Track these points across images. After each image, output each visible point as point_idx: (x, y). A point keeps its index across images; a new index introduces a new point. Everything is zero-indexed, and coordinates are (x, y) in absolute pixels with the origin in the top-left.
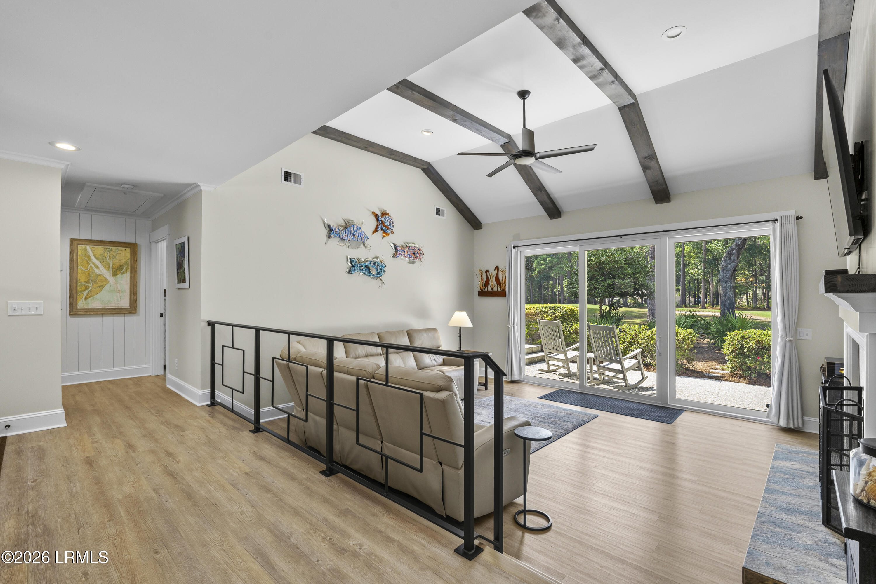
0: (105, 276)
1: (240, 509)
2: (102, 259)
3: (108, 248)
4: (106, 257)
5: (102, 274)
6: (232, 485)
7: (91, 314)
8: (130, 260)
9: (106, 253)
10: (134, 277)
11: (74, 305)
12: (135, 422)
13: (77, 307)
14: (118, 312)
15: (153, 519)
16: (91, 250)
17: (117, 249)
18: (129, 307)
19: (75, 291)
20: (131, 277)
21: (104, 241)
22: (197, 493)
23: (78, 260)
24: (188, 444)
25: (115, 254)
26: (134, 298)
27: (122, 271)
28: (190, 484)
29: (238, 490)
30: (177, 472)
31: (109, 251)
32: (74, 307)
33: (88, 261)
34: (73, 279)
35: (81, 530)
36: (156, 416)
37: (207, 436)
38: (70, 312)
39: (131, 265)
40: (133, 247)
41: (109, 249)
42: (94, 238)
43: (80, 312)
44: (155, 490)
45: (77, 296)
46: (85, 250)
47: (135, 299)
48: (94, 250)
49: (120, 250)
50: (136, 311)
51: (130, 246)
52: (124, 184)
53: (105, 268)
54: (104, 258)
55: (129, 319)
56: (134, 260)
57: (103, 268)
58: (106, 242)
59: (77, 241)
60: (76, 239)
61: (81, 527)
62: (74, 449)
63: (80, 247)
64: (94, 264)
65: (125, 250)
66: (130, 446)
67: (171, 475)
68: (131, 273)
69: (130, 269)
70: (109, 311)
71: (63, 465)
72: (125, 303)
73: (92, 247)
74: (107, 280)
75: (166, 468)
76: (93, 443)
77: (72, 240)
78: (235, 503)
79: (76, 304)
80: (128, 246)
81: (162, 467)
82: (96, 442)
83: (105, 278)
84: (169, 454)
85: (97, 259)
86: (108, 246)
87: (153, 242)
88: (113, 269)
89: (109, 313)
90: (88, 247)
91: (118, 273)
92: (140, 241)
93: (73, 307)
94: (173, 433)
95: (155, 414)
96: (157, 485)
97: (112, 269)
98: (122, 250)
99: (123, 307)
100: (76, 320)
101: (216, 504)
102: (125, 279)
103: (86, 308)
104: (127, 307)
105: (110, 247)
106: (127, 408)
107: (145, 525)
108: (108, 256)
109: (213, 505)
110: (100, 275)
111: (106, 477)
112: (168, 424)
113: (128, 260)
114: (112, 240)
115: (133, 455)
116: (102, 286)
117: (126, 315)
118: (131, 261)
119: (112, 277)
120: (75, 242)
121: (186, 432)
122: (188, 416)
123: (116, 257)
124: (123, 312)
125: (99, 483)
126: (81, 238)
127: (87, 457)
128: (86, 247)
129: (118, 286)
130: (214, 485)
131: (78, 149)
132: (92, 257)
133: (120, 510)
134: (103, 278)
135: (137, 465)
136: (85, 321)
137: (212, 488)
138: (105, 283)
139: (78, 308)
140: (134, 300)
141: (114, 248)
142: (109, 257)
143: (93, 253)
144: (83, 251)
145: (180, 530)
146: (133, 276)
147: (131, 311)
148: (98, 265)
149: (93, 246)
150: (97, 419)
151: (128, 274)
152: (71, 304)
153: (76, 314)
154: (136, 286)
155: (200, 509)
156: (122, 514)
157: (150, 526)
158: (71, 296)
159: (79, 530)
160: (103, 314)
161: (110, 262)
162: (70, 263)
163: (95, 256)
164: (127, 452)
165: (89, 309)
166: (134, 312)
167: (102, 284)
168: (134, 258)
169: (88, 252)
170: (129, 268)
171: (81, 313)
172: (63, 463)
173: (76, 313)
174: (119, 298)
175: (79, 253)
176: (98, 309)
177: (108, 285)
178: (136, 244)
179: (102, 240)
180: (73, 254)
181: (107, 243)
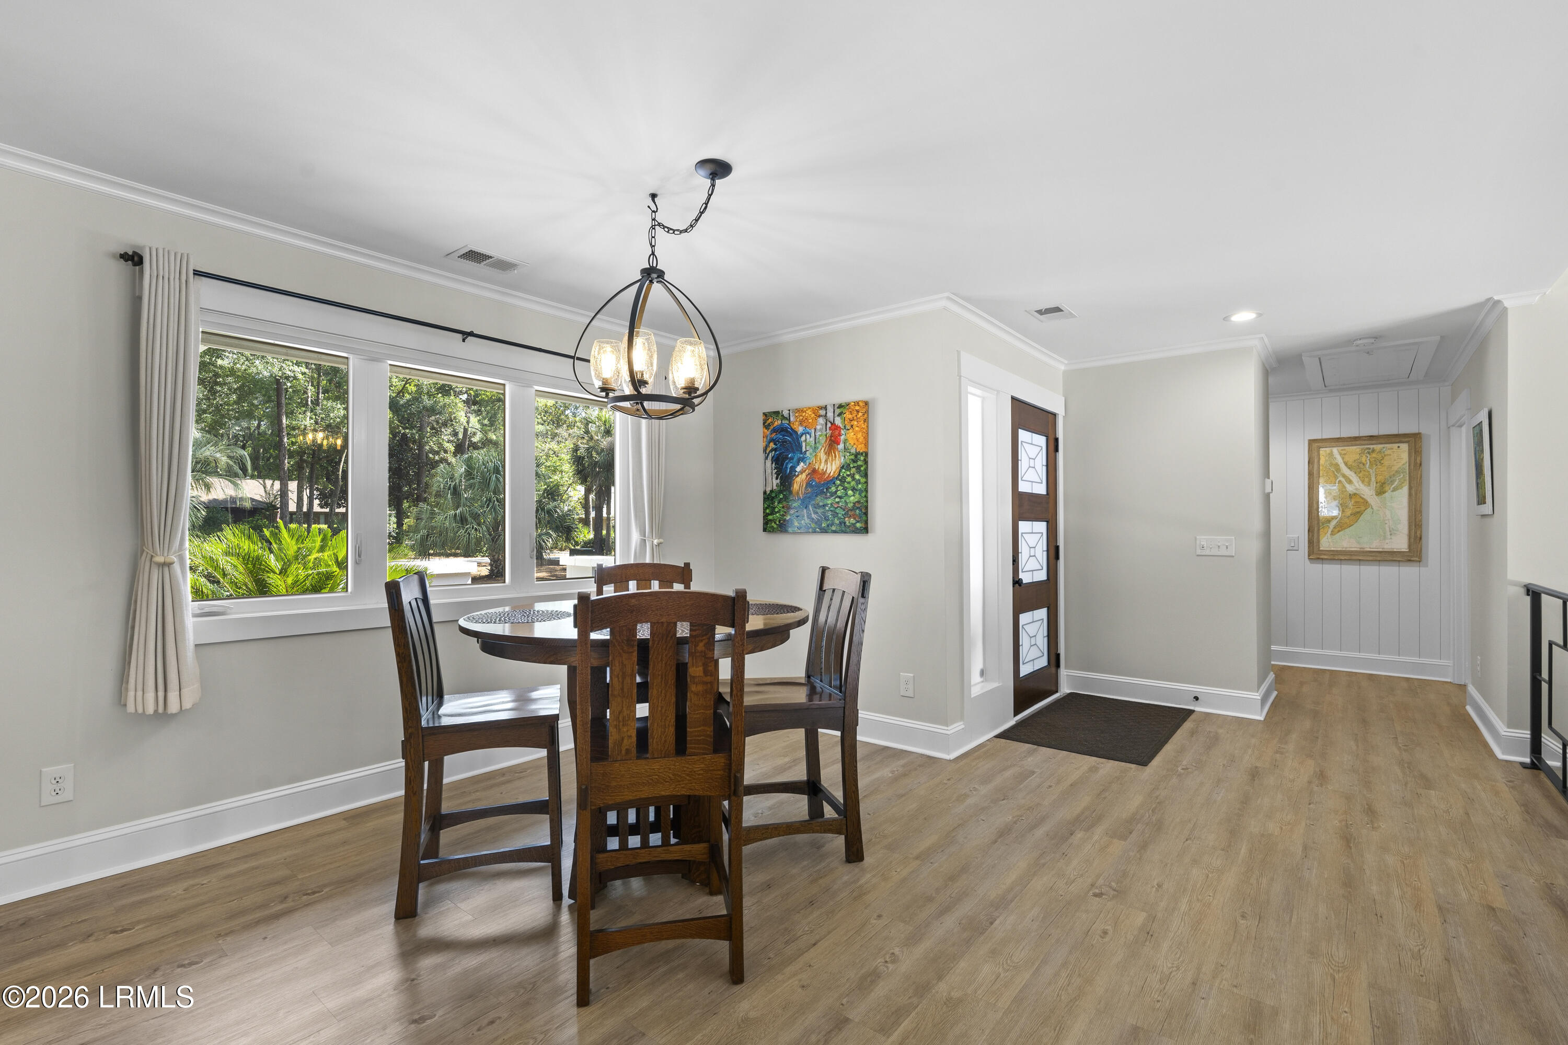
0: (1362, 496)
1: (1417, 948)
2: (1357, 467)
3: (1367, 448)
4: (1364, 464)
5: (1357, 492)
6: (1440, 908)
7: (1341, 560)
8: (1407, 465)
9: (1364, 456)
10: (1416, 494)
11: (1315, 545)
12: (1358, 746)
13: (1319, 548)
14: (1386, 558)
15: (1272, 879)
16: (1341, 454)
17: (1384, 448)
18: (1407, 550)
19: (1316, 522)
20: (1410, 495)
21: (1361, 437)
22: (1364, 884)
23: (1321, 472)
24: (1416, 811)
25: (1379, 457)
26: (1416, 533)
27: (1393, 486)
28: (1365, 867)
29: (1443, 921)
30: (1361, 840)
31: (1369, 453)
32: (1315, 547)
33: (1335, 472)
34: (1312, 503)
35: (1188, 842)
36: (1399, 748)
37: (1467, 814)
38: (1309, 556)
39: (1409, 473)
40: (1414, 440)
41: (1370, 449)
42: (1345, 434)
43: (1325, 555)
44: (1305, 848)
45: (1319, 530)
46: (1331, 454)
47: (1419, 536)
48: (1345, 454)
49: (1389, 449)
50: (1420, 557)
51: (1407, 439)
52: (1357, 340)
53: (1363, 482)
54: (1361, 465)
55: (1408, 571)
56: (1415, 464)
57: (1360, 482)
58: (1364, 438)
59: (1319, 443)
60: (1317, 440)
61: (1190, 839)
62: (1250, 751)
63: (1322, 451)
64: (1344, 476)
65: (1399, 447)
66: (1322, 777)
67: (1348, 840)
68: (1410, 488)
69: (1408, 482)
70: (1371, 556)
71: (1224, 765)
72: (1400, 543)
73: (1342, 450)
74: (1367, 502)
75: (1347, 828)
76: (1277, 752)
77: (1311, 442)
78: (1417, 934)
79: (1319, 542)
80: (1403, 440)
81: (1344, 823)
82: (1282, 753)
83: (1363, 498)
84: (1370, 811)
85: (1349, 468)
86: (1368, 445)
87: (1453, 426)
88: (1377, 483)
89: (1371, 558)
90: (1335, 451)
91: (1387, 488)
92: (1428, 428)
93: (1313, 547)
94: (1406, 784)
95: (1400, 745)
96: (1314, 843)
97: (1375, 483)
98: (1392, 449)
99: (1395, 550)
100: (1318, 567)
101: (1381, 917)
102: (1399, 501)
103: (1332, 549)
104: (1403, 550)
105: (1371, 447)
106: (1364, 722)
107: (1257, 879)
108: (1368, 462)
109: (1377, 915)
110: (1355, 494)
111: (1260, 800)
112: (1409, 768)
113: (1404, 464)
114: (1375, 433)
115: (1316, 788)
116: (1358, 512)
117: (1401, 564)
118: (1409, 466)
119: (1375, 496)
120: (1315, 445)
121: (1432, 792)
122: (1462, 769)
123: (1382, 462)
124: (1395, 559)
125: (1246, 804)
126: (1324, 437)
127: (1256, 767)
128: (1332, 451)
129: (1388, 512)
130: (1405, 890)
131: (1260, 315)
132: (1342, 466)
133: (1244, 846)
134: (1361, 500)
135: (1310, 804)
136: (1331, 569)
137: (1397, 892)
138: (1363, 508)
139: (1321, 549)
140: (1416, 537)
141: (1378, 447)
142: (1370, 462)
143: (1343, 458)
144: (1327, 458)
145: (1295, 913)
146: (1413, 492)
147: (1412, 556)
148: (1351, 478)
149: (1342, 448)
150: (1308, 724)
151: (1405, 490)
152: (1310, 542)
153: (1318, 558)
154: (1421, 512)
155: (1350, 907)
156: (1243, 851)
157: (1261, 884)
158: (1310, 530)
159: (1187, 840)
160: (1360, 560)
161: (1371, 472)
162: (1309, 479)
163: (1346, 464)
164: (1310, 782)
165: (1337, 551)
166: (1417, 559)
167: (1358, 510)
168: (1415, 460)
169: (1335, 458)
170: (1405, 480)
171: (1325, 557)
172: (1225, 762)
173: (1318, 556)
174: (1389, 533)
175: (1322, 462)
176: (1352, 551)
177: (1369, 510)
178: (1419, 434)
179: (1357, 435)
180: (1313, 464)
181: (1365, 440)
